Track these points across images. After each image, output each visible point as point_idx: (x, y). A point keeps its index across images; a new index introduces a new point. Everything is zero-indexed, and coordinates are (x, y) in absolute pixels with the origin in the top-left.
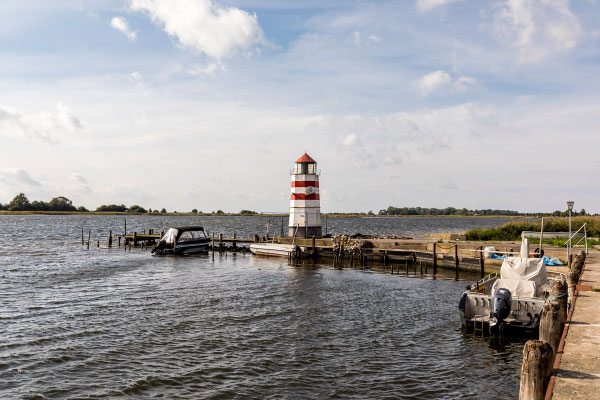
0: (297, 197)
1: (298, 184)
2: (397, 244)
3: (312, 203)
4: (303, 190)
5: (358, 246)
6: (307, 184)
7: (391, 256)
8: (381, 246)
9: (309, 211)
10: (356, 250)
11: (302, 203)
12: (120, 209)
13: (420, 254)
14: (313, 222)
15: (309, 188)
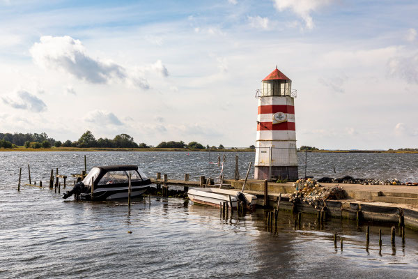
0: (263, 126)
1: (264, 110)
2: (381, 194)
3: (282, 134)
4: (270, 118)
5: (323, 195)
6: (275, 109)
7: (367, 213)
8: (358, 196)
9: (278, 145)
10: (319, 201)
11: (269, 135)
12: (179, 146)
13: (409, 212)
14: (283, 160)
15: (277, 114)
